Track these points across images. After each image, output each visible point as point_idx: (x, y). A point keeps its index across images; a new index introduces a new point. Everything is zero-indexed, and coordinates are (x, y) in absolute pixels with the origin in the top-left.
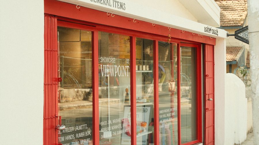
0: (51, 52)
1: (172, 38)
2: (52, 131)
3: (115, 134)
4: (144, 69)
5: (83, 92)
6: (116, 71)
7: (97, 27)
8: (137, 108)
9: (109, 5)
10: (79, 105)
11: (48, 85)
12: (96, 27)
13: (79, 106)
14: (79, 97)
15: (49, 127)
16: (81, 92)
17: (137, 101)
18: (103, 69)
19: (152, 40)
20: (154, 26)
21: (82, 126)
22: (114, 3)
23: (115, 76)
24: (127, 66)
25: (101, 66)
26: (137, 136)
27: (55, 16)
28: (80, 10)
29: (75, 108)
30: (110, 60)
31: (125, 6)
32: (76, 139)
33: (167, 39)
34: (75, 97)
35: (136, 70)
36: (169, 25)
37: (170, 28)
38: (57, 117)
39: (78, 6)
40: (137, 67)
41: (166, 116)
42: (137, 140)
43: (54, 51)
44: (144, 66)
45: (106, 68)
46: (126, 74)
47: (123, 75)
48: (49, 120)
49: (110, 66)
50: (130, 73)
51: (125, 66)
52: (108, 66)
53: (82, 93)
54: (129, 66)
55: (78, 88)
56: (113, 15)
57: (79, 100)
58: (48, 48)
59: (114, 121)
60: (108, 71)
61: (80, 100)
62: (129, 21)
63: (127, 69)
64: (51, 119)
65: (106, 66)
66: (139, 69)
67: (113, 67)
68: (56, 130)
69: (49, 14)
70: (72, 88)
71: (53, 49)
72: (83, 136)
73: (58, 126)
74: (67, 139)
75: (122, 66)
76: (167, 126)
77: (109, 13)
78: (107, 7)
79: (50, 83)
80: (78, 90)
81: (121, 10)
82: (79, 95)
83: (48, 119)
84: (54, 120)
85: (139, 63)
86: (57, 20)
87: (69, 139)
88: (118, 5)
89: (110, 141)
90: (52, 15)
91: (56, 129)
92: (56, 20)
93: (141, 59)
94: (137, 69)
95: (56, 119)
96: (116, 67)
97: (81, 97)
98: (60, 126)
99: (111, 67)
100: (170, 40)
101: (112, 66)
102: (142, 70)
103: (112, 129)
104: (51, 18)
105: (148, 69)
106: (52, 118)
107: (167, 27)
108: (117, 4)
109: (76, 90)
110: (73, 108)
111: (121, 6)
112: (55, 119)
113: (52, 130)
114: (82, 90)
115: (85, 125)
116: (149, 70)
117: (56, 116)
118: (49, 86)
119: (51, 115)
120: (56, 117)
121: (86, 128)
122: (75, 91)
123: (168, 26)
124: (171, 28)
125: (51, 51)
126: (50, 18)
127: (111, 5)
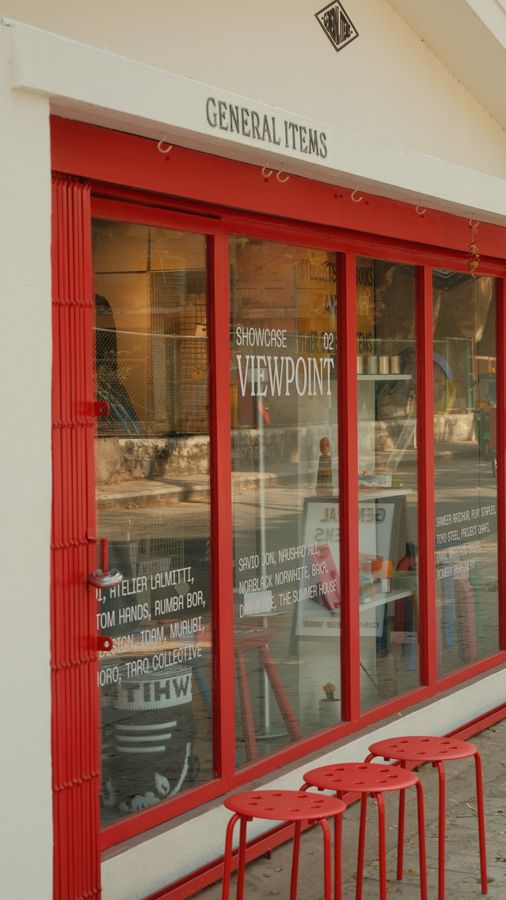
0: (72, 310)
1: (484, 258)
2: (77, 590)
3: (285, 598)
4: (384, 368)
5: (151, 451)
6: (290, 378)
7: (226, 219)
8: (361, 506)
9: (270, 141)
10: (137, 495)
11: (62, 427)
12: (223, 219)
13: (135, 499)
14: (136, 468)
15: (66, 578)
16: (141, 450)
17: (360, 482)
18: (243, 370)
19: (411, 267)
20: (422, 216)
21: (177, 573)
22: (290, 131)
23: (287, 394)
24: (326, 360)
25: (239, 357)
26: (362, 608)
27: (82, 181)
28: (168, 158)
29: (118, 508)
30: (268, 338)
31: (326, 142)
32: (153, 618)
33: (465, 262)
34: (118, 467)
35: (355, 374)
36: (475, 211)
37: (474, 222)
38: (94, 542)
39: (165, 145)
40: (359, 360)
41: (460, 535)
42: (362, 620)
43: (81, 306)
44: (384, 360)
45: (256, 367)
46: (325, 385)
47: (312, 392)
48: (66, 552)
49: (269, 358)
50: (336, 383)
51: (321, 360)
52: (262, 361)
53: (147, 453)
54: (332, 360)
55: (128, 437)
56: (284, 175)
57: (136, 478)
58: (62, 295)
59: (283, 555)
60: (262, 376)
61: (141, 478)
62: (336, 196)
63: (325, 370)
64: (71, 549)
65: (256, 360)
66: (365, 372)
67: (279, 361)
68: (91, 587)
69: (62, 174)
70: (109, 437)
71: (77, 299)
72: (178, 607)
73: (97, 575)
74: (125, 621)
75: (309, 359)
76: (462, 571)
77: (268, 170)
78: (266, 145)
79: (66, 420)
80: (132, 444)
81: (312, 158)
82: (137, 461)
83: (63, 548)
84: (82, 550)
85: (366, 349)
86: (92, 195)
87: (131, 620)
88: (302, 140)
89: (266, 625)
90: (73, 176)
91: (90, 584)
92: (87, 193)
93: (370, 334)
94: (359, 369)
95: (90, 550)
96: (289, 361)
97: (142, 466)
98: (105, 576)
99: (273, 361)
100: (476, 264)
101: (276, 358)
102: (378, 373)
103: (278, 582)
104: (70, 189)
105: (396, 369)
106: (74, 546)
107: (465, 218)
108: (297, 134)
109: (122, 442)
110: (111, 507)
111: (313, 143)
112: (85, 548)
113: (77, 587)
114: (146, 444)
115: (184, 569)
116: (402, 373)
117: (89, 538)
118: (64, 431)
119: (71, 536)
120: (89, 541)
121: (187, 579)
122: (121, 448)
123: (468, 217)
124: (481, 223)
125: (71, 305)
126: (65, 188)
127: (277, 140)
